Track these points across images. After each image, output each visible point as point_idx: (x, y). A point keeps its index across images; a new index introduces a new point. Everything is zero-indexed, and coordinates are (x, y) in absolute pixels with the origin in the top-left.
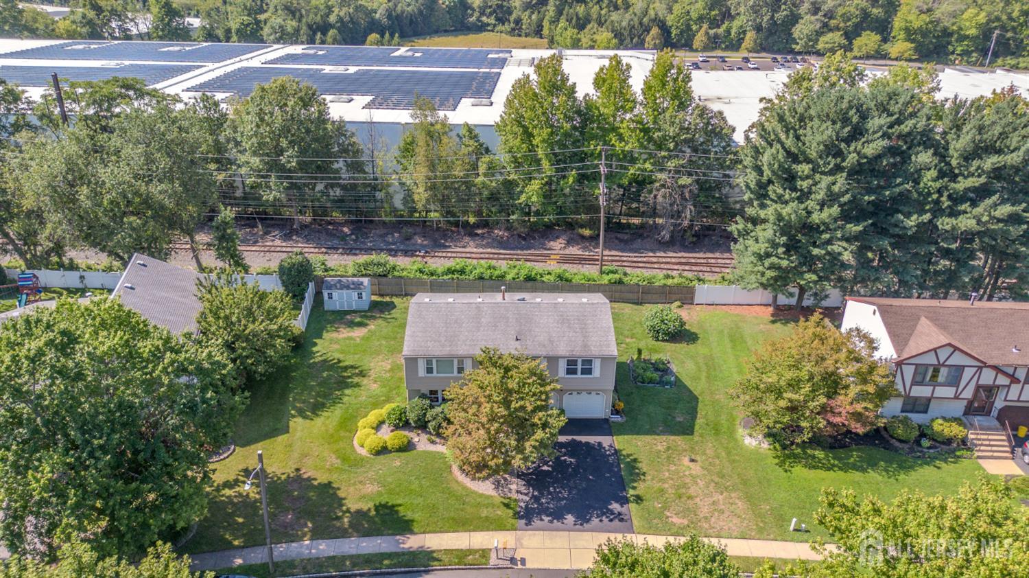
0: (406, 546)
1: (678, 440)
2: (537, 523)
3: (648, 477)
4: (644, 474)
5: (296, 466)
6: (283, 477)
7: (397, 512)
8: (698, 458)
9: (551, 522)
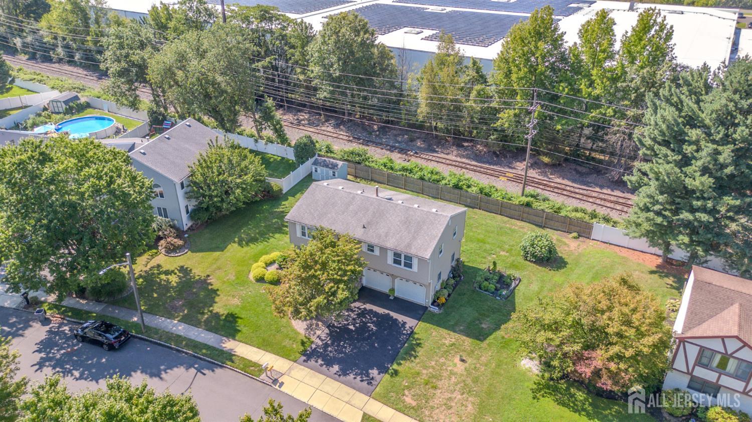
0: (224, 345)
1: (467, 342)
2: (312, 362)
3: (417, 360)
4: (415, 357)
5: (208, 273)
6: (197, 278)
7: (236, 322)
8: (469, 361)
9: (321, 365)
